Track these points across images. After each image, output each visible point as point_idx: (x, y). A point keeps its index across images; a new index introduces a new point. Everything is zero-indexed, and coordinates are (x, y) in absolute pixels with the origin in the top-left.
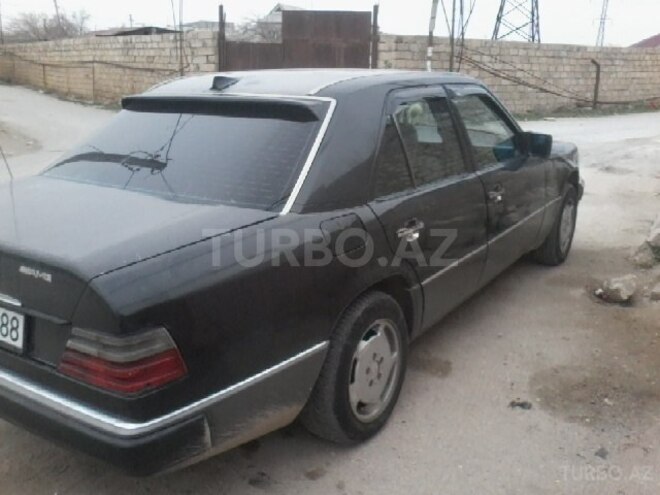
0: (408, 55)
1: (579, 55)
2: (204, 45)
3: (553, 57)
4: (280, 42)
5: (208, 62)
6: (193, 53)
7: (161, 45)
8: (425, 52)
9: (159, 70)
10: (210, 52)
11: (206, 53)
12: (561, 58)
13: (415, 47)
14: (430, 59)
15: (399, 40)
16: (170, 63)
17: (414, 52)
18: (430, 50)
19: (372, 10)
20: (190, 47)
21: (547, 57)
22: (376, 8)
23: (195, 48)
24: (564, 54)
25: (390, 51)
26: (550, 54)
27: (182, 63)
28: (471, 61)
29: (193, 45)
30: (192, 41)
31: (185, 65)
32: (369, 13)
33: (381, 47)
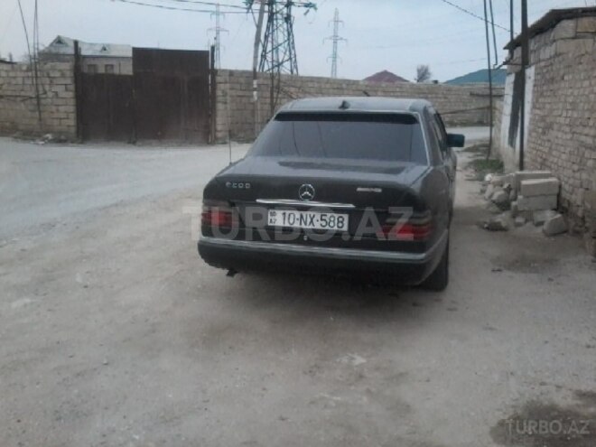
0: (238, 86)
1: (354, 87)
2: (63, 76)
3: (338, 88)
4: (131, 73)
5: (67, 90)
6: (51, 82)
7: (11, 74)
8: (251, 84)
9: (7, 96)
10: (69, 81)
11: (64, 83)
12: (342, 89)
13: (242, 80)
14: (255, 89)
15: (231, 73)
16: (22, 90)
17: (241, 84)
18: (255, 82)
19: (209, 49)
20: (49, 77)
21: (334, 89)
22: (213, 48)
23: (54, 78)
24: (344, 86)
25: (226, 83)
26: (335, 86)
27: (37, 90)
28: (286, 92)
29: (52, 75)
30: (51, 72)
31: (41, 92)
32: (208, 52)
33: (218, 79)
